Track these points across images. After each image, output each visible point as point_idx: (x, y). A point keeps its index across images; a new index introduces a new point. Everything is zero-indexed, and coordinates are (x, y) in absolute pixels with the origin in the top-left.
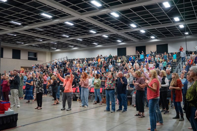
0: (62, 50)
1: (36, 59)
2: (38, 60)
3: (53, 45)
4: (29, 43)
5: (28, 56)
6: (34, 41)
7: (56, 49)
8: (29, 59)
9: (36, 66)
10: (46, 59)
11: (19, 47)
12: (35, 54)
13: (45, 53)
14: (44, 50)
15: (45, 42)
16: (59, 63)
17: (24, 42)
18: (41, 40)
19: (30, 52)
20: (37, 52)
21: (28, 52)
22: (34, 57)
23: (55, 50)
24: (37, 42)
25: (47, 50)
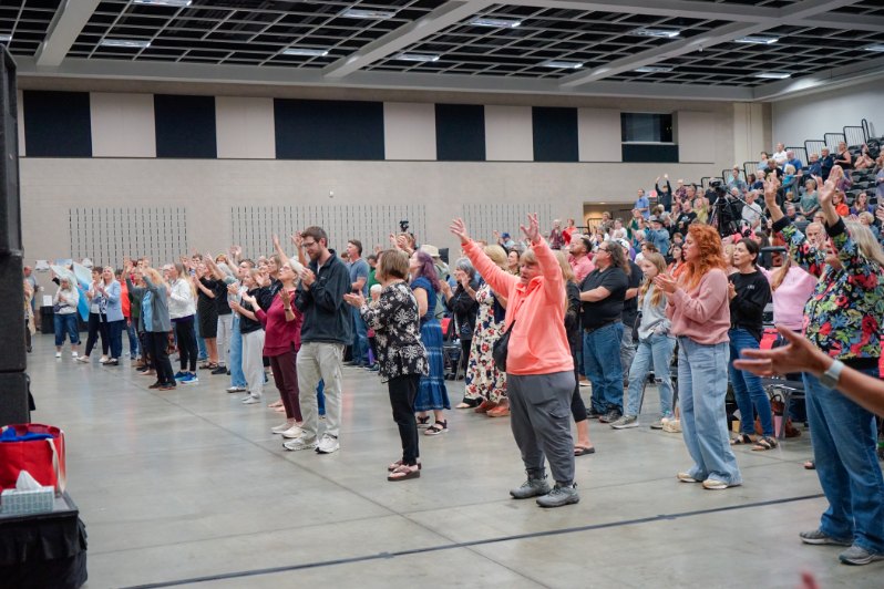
0: (831, 77)
1: (671, 155)
2: (680, 160)
3: (765, 58)
4: (612, 58)
5: (624, 139)
6: (637, 46)
7: (794, 76)
8: (631, 155)
9: (660, 193)
10: (733, 150)
11: (567, 89)
12: (666, 125)
13: (722, 114)
14: (714, 93)
15: (700, 43)
16: (792, 167)
17: (586, 61)
18: (672, 34)
19: (631, 115)
20: (676, 112)
21: (624, 116)
22: (659, 143)
23: (787, 83)
24: (656, 48)
25: (735, 94)
